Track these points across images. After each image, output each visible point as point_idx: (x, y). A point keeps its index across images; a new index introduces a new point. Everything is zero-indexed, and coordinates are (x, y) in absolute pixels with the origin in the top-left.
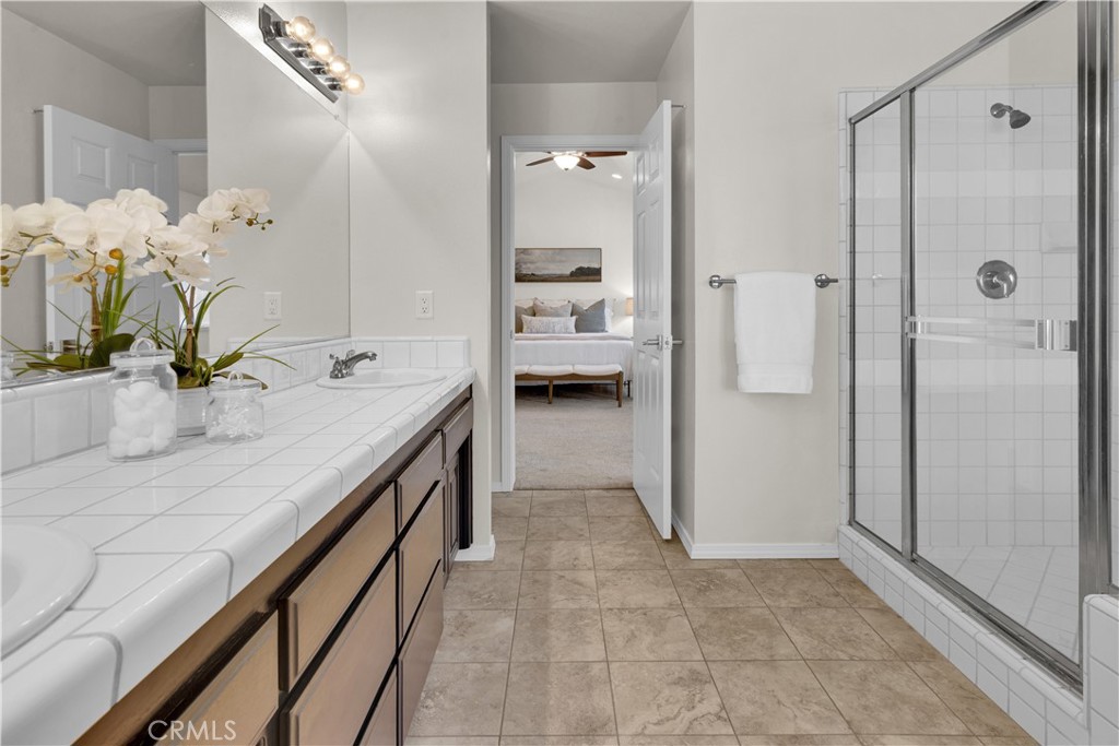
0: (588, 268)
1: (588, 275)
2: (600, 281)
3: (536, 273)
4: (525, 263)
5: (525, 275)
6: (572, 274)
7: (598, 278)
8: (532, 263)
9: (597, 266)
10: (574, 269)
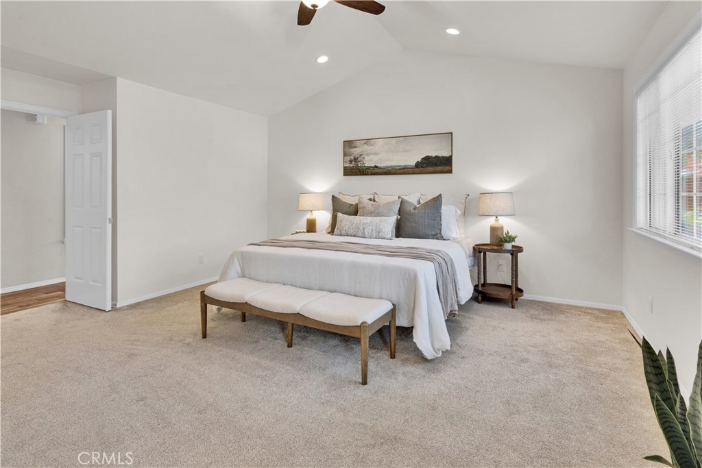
0: (436, 157)
1: (436, 165)
2: (450, 172)
3: (379, 165)
4: (367, 155)
5: (368, 168)
6: (418, 165)
7: (448, 168)
8: (376, 154)
9: (446, 154)
10: (419, 160)
